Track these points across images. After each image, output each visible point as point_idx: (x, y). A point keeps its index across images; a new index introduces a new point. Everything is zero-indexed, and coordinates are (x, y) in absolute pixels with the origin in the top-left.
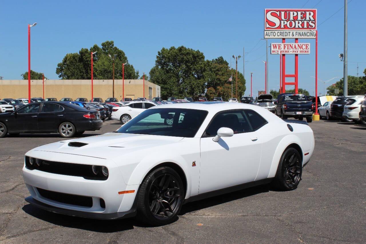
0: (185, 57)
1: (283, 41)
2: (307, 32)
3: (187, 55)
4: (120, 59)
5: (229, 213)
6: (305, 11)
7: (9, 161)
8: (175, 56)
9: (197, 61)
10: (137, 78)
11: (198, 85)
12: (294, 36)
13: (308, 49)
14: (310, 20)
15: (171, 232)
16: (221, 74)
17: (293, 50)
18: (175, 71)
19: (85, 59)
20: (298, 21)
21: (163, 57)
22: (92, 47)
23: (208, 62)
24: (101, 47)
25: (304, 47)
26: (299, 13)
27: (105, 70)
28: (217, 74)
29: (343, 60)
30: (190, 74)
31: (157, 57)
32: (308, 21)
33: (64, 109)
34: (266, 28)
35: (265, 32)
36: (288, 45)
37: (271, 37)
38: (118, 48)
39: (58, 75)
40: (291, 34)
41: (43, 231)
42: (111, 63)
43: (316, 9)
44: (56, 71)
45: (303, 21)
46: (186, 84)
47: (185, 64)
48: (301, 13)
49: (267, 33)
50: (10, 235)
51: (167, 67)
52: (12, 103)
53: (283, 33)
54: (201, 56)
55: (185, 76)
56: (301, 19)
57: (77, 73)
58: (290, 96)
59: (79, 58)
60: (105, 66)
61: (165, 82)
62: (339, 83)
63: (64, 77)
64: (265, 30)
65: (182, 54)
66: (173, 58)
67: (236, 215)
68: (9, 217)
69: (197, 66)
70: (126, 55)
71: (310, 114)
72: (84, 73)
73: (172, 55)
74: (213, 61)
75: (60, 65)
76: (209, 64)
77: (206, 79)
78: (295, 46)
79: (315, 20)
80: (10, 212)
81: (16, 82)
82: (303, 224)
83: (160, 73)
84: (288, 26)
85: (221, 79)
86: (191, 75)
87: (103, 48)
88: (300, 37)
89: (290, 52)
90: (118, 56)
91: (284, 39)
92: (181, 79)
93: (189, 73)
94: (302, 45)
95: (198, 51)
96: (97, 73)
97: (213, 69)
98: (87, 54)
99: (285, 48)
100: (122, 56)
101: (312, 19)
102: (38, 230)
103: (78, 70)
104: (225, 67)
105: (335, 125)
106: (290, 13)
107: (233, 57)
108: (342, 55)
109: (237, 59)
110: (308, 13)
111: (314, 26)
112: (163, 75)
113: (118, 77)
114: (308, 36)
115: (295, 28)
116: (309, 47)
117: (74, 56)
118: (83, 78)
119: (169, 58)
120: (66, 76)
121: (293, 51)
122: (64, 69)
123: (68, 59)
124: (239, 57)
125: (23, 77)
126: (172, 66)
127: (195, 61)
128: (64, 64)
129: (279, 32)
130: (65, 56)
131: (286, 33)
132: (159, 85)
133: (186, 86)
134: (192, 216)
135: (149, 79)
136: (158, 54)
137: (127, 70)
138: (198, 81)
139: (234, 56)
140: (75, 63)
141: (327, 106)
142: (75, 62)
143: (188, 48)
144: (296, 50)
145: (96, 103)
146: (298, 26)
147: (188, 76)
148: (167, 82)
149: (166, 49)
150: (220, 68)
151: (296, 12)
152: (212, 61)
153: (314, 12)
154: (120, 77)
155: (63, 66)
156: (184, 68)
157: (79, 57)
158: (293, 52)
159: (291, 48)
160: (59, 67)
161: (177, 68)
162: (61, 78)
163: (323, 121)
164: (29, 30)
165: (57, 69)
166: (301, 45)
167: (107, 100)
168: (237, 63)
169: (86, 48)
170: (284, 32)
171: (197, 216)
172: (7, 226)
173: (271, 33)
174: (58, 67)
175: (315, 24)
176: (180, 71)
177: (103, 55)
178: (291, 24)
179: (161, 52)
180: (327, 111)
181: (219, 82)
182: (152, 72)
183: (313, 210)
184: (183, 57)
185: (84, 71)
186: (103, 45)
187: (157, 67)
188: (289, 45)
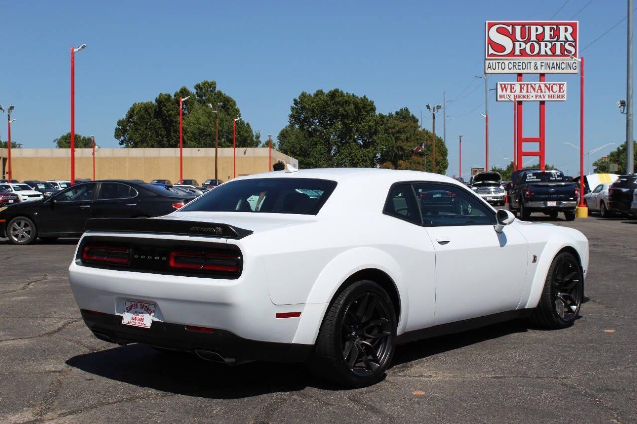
0: (341, 110)
1: (519, 77)
2: (561, 62)
3: (345, 106)
4: (228, 112)
5: (468, 373)
6: (558, 25)
7: (46, 283)
8: (324, 107)
9: (362, 115)
10: (257, 146)
11: (364, 158)
12: (537, 68)
13: (563, 92)
14: (567, 40)
15: (367, 405)
16: (405, 138)
17: (537, 94)
18: (323, 134)
19: (165, 112)
20: (544, 43)
21: (303, 108)
22: (178, 91)
23: (382, 117)
24: (193, 91)
25: (556, 88)
26: (547, 28)
27: (201, 132)
28: (397, 139)
29: (625, 111)
30: (350, 139)
31: (293, 109)
32: (563, 43)
33: (138, 193)
34: (489, 55)
35: (487, 62)
36: (527, 85)
37: (497, 71)
38: (223, 93)
39: (118, 141)
40: (533, 65)
41: (126, 404)
42: (212, 119)
43: (578, 22)
44: (116, 133)
45: (553, 43)
46: (343, 156)
47: (341, 121)
48: (551, 28)
49: (489, 63)
50: (64, 411)
51: (310, 127)
52: (40, 188)
53: (519, 64)
54: (370, 108)
55: (341, 142)
56: (551, 39)
57: (151, 136)
58: (534, 175)
59: (155, 110)
60: (200, 124)
61: (306, 152)
62: (615, 154)
63: (130, 144)
64: (486, 59)
65: (336, 104)
66: (319, 110)
67: (482, 375)
68: (59, 378)
69: (363, 124)
70: (238, 106)
71: (572, 206)
72: (163, 138)
73: (317, 105)
74: (390, 116)
75: (123, 123)
76: (383, 121)
77: (378, 147)
78: (540, 87)
79: (575, 41)
80: (59, 369)
81: (45, 152)
82: (614, 393)
83: (297, 137)
84: (528, 51)
85: (404, 147)
86: (352, 140)
87: (197, 93)
88: (548, 71)
89: (530, 97)
90: (224, 107)
91: (520, 75)
92: (334, 148)
93: (348, 137)
94: (553, 85)
95: (365, 97)
96: (187, 136)
97: (390, 130)
98: (169, 103)
99: (522, 91)
100: (231, 108)
101: (570, 38)
102: (117, 402)
103: (153, 131)
104: (411, 127)
105: (617, 226)
106: (530, 28)
107: (428, 107)
108: (623, 103)
109: (434, 111)
110: (562, 28)
111: (573, 52)
112: (303, 141)
113: (224, 144)
114: (563, 69)
115: (539, 54)
116: (565, 88)
117: (146, 108)
118: (162, 145)
119: (313, 111)
120: (132, 143)
121: (537, 96)
122: (129, 130)
123: (135, 112)
124: (439, 107)
125: (57, 145)
126: (318, 124)
127: (359, 115)
128: (129, 121)
129: (512, 61)
130: (130, 107)
131: (524, 64)
132: (296, 158)
133: (343, 159)
134: (400, 377)
135: (277, 147)
136: (294, 104)
137: (239, 132)
138: (364, 150)
139: (430, 105)
140: (147, 118)
141: (602, 192)
142: (149, 117)
143: (347, 94)
144: (542, 94)
145: (190, 187)
146: (546, 52)
147: (347, 142)
148: (310, 152)
149: (307, 94)
150: (403, 128)
151: (542, 26)
152: (388, 115)
153: (574, 26)
154: (228, 143)
155: (127, 124)
156: (339, 128)
157: (154, 108)
158: (536, 98)
159: (532, 90)
160: (121, 127)
161: (327, 128)
162: (125, 145)
163: (594, 218)
164: (73, 58)
165: (116, 130)
166: (551, 86)
167: (206, 183)
168: (434, 118)
169: (167, 93)
170: (520, 62)
171: (410, 378)
172: (57, 395)
173: (497, 64)
174: (118, 127)
175: (575, 47)
176: (332, 133)
177: (196, 105)
178: (532, 48)
179: (298, 100)
180: (602, 202)
181: (400, 153)
182: (283, 136)
183: (625, 368)
184: (338, 109)
185: (164, 133)
186: (197, 87)
187: (293, 126)
188: (529, 86)
